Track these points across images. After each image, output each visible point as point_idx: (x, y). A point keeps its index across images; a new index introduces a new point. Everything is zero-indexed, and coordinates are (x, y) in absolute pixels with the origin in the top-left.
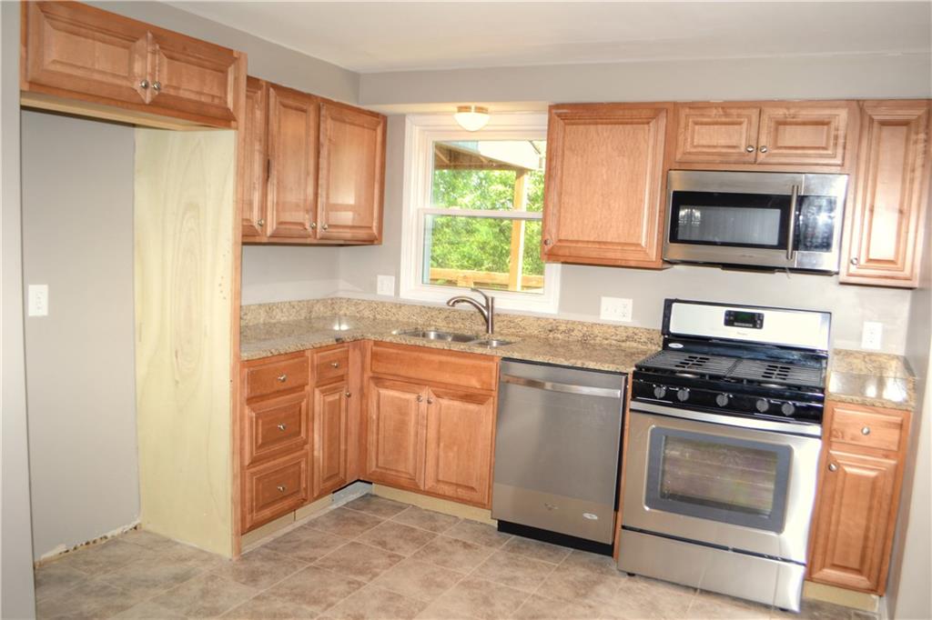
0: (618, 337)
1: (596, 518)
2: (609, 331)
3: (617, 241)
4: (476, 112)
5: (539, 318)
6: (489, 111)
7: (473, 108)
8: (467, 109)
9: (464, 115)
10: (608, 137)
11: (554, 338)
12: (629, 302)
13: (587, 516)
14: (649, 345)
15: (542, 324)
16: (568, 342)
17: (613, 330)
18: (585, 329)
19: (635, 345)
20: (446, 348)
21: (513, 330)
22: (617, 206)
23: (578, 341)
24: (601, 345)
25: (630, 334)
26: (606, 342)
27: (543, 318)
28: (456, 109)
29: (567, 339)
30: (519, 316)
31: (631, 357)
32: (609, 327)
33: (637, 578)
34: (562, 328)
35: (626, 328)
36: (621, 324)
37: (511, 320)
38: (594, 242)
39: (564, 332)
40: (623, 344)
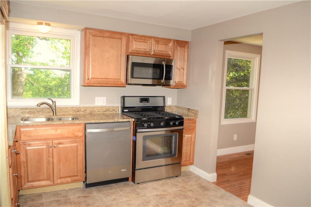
0: (103, 110)
1: (125, 170)
2: (100, 108)
3: (112, 78)
4: (45, 25)
5: (72, 107)
6: (51, 25)
7: (44, 23)
8: (41, 24)
9: (40, 26)
10: (108, 42)
11: (79, 114)
12: (105, 98)
13: (123, 170)
14: (114, 112)
15: (74, 109)
16: (85, 115)
17: (101, 108)
18: (91, 109)
19: (109, 112)
20: (62, 123)
21: (62, 113)
22: (112, 66)
23: (89, 114)
24: (97, 114)
25: (107, 109)
26: (99, 113)
27: (75, 107)
28: (36, 23)
29: (84, 114)
30: (64, 107)
31: (108, 116)
32: (100, 107)
33: (140, 184)
34: (82, 110)
35: (106, 107)
36: (103, 106)
37: (61, 109)
38: (104, 78)
39: (83, 111)
40: (105, 113)
